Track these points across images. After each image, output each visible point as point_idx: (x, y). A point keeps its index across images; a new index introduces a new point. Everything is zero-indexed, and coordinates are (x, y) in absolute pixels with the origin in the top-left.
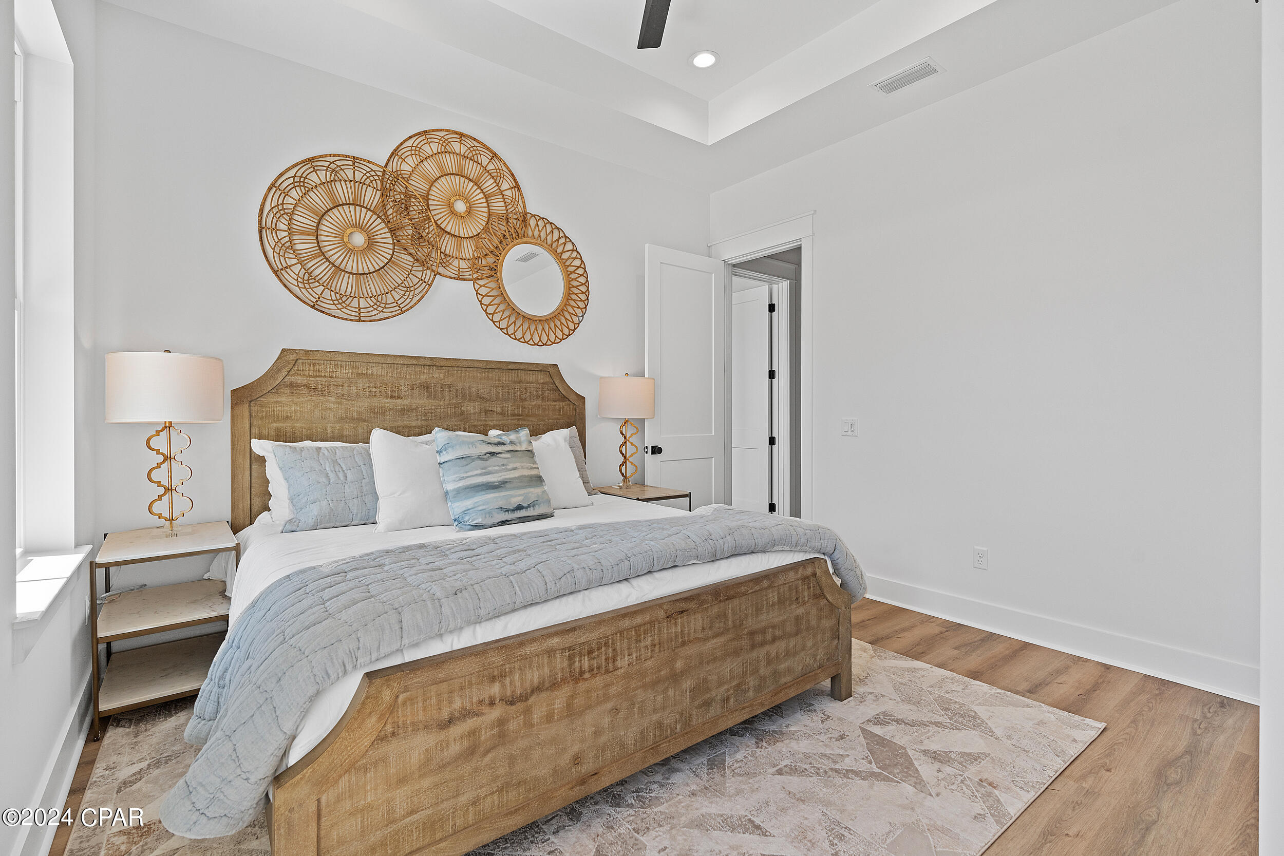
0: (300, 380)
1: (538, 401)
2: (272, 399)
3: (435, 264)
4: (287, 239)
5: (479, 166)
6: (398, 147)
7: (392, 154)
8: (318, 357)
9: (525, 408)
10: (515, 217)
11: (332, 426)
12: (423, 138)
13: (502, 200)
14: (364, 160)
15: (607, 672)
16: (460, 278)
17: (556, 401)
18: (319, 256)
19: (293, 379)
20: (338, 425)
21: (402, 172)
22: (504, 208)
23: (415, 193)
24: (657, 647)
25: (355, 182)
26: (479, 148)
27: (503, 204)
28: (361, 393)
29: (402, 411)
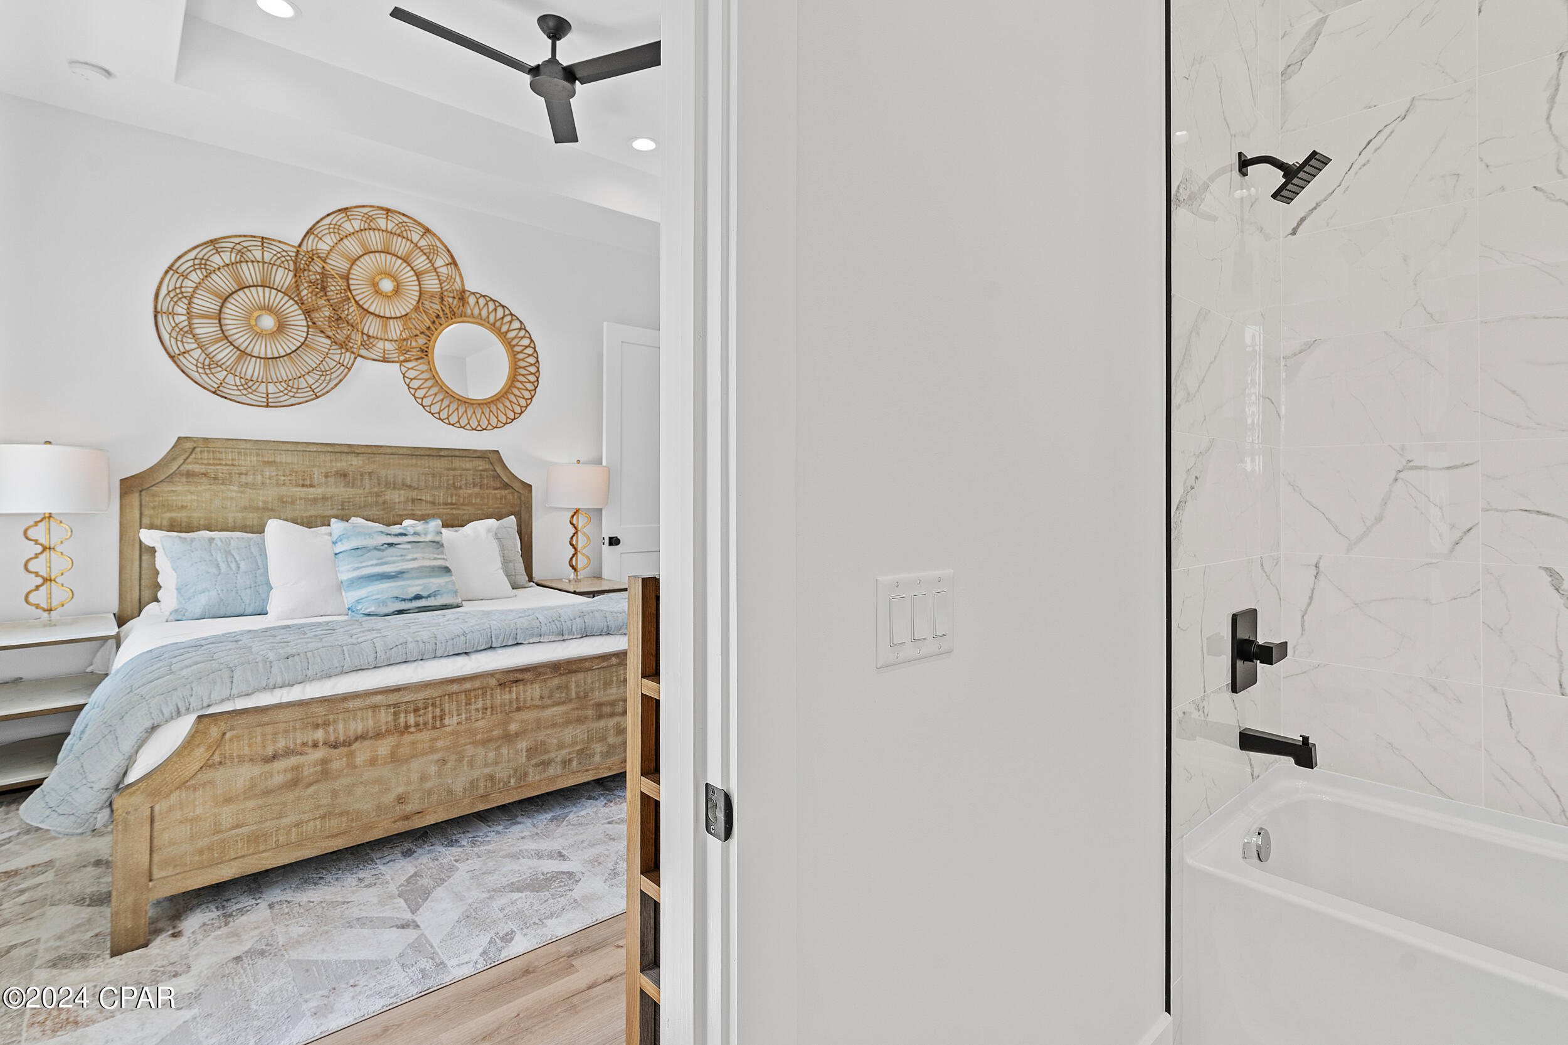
0: (197, 468)
1: (475, 490)
2: (166, 488)
3: (355, 346)
4: (186, 323)
5: (409, 242)
6: (314, 225)
7: (307, 233)
8: (219, 444)
9: (459, 496)
10: (451, 295)
11: (233, 516)
12: (344, 215)
13: (436, 277)
14: (274, 240)
15: (434, 728)
16: (385, 360)
17: (497, 489)
18: (222, 340)
19: (190, 467)
20: (240, 515)
21: (319, 251)
22: (439, 286)
23: (333, 272)
24: (489, 710)
25: (264, 263)
26: (409, 224)
27: (437, 282)
28: (268, 481)
29: (315, 501)
